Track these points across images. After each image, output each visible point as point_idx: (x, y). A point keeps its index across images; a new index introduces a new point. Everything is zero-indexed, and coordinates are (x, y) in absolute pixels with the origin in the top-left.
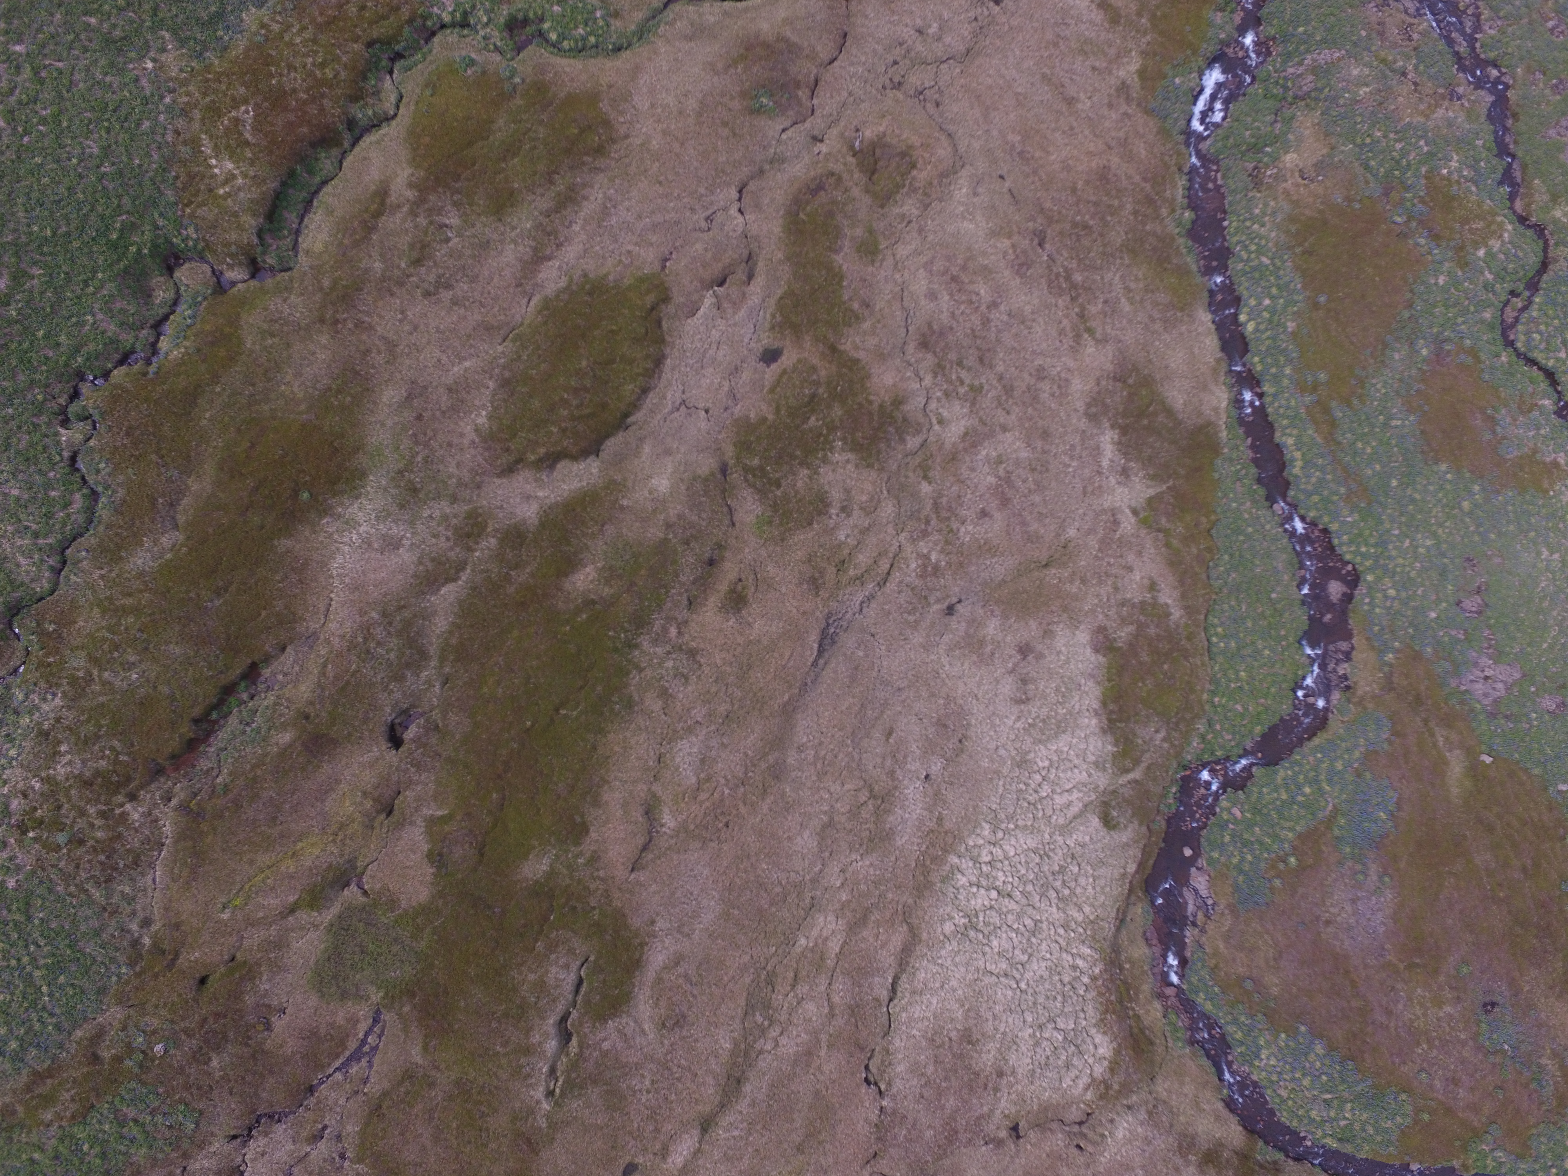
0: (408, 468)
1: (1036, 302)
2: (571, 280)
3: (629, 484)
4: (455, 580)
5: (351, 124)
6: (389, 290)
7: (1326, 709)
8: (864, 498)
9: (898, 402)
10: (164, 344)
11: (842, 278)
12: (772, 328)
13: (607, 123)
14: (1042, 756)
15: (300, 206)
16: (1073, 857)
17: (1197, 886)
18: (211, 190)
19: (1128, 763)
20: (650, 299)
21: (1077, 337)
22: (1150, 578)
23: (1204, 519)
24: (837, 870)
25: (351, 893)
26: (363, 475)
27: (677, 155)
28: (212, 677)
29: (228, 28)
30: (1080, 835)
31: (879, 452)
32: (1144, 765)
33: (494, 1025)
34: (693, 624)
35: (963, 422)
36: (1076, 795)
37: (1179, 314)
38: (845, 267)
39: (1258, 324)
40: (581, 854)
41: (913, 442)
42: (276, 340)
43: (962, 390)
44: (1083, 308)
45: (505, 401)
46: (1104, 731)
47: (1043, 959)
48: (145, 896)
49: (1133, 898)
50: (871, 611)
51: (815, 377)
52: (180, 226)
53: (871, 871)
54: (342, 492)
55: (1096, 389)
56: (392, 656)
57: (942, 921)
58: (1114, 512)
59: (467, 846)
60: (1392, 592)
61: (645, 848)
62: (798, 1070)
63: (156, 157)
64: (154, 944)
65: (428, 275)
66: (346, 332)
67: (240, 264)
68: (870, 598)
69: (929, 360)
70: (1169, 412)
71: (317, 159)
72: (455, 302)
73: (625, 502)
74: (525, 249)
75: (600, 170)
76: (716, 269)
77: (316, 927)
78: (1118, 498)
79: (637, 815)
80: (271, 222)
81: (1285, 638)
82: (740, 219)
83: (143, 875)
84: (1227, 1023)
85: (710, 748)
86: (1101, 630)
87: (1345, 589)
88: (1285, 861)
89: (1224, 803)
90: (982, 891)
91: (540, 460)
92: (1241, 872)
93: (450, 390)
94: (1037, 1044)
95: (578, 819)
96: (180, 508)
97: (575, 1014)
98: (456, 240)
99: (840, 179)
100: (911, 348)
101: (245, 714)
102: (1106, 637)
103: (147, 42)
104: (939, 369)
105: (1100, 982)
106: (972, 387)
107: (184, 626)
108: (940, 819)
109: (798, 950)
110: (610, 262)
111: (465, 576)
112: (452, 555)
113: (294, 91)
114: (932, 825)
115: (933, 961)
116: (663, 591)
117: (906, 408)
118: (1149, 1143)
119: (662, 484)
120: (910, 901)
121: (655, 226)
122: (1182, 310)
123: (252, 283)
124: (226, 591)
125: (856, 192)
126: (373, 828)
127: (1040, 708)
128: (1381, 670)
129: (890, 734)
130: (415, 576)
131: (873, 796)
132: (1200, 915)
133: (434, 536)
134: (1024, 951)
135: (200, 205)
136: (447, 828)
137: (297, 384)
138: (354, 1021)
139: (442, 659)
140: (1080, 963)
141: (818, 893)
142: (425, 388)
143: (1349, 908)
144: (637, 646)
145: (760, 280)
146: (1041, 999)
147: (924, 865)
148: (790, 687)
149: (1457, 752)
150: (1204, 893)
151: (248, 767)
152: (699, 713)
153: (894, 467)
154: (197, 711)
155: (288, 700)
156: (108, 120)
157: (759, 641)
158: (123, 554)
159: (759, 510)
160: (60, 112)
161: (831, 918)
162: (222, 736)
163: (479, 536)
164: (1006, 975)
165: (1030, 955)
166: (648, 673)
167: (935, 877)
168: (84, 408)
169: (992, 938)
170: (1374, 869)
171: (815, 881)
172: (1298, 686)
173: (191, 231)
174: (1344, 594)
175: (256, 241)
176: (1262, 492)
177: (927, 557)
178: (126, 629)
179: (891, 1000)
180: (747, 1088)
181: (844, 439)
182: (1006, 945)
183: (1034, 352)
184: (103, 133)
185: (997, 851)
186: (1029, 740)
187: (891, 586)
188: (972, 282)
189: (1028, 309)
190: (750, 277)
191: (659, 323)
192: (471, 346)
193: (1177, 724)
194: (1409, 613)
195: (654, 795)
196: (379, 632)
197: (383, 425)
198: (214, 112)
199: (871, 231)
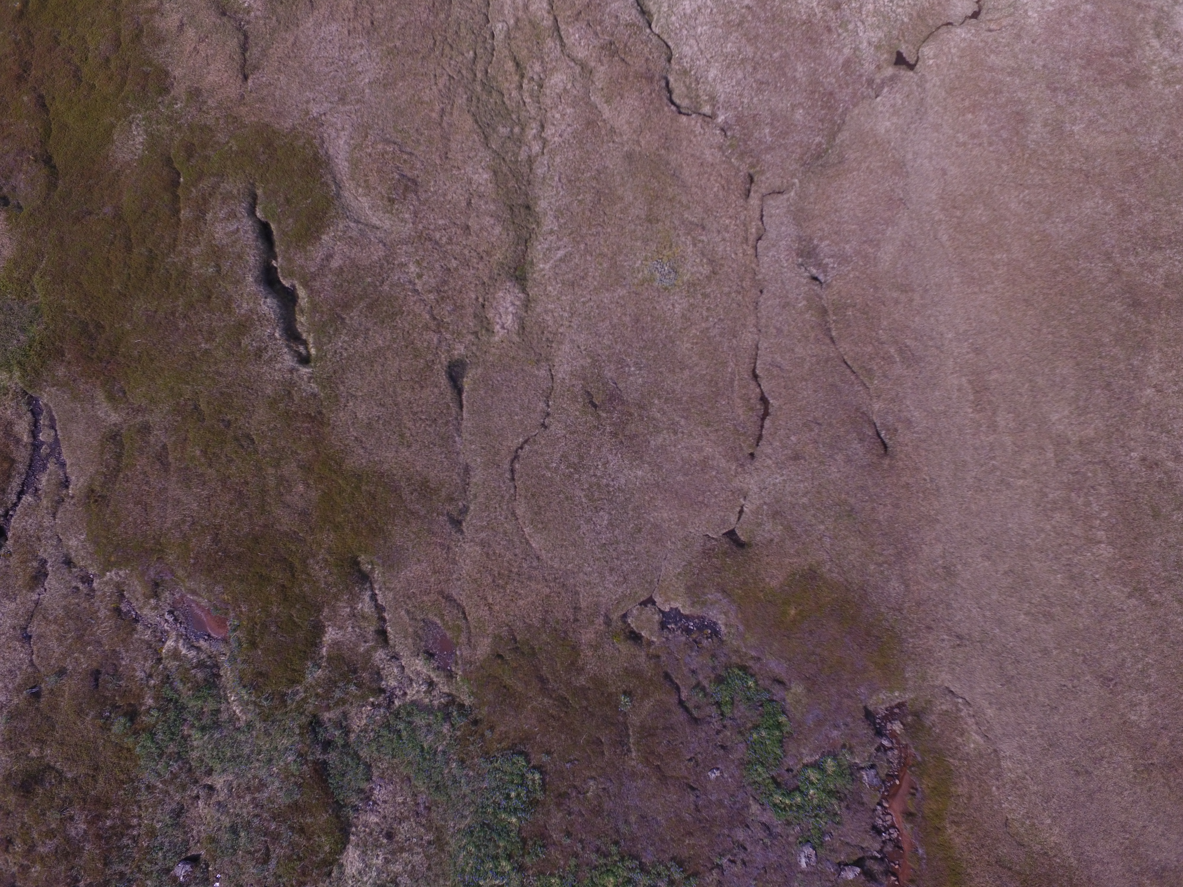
40: (175, 99)
59: (26, 166)
95: (148, 69)
109: (502, 38)
180: (542, 206)
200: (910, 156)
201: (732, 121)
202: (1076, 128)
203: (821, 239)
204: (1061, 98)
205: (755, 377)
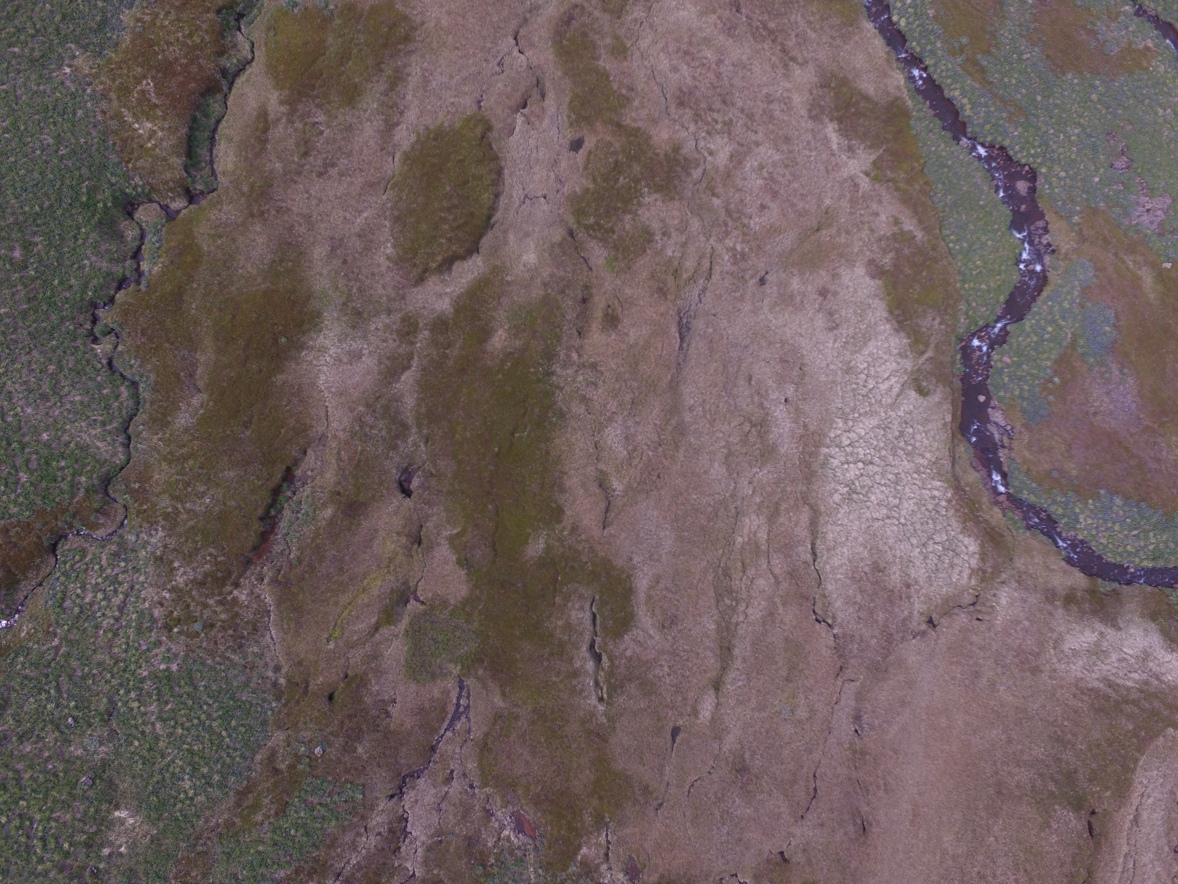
0: (349, 299)
1: (748, 51)
2: (418, 134)
3: (508, 264)
4: (409, 367)
5: (224, 72)
6: (293, 180)
7: (1043, 271)
8: (676, 222)
9: (677, 149)
10: (145, 266)
11: (608, 76)
12: (571, 125)
13: (405, 18)
14: (860, 361)
15: (207, 143)
16: (906, 423)
17: (996, 420)
18: (142, 146)
19: (921, 347)
20: (479, 131)
21: (786, 66)
22: (893, 216)
23: (916, 164)
24: (746, 483)
25: (412, 606)
26: (319, 314)
27: (463, 26)
28: (262, 485)
29: (113, 29)
30: (906, 407)
31: (675, 187)
32: (932, 346)
33: (545, 664)
34: (587, 347)
35: (727, 149)
36: (893, 380)
37: (850, 29)
38: (607, 67)
39: (907, 19)
40: (564, 528)
41: (696, 174)
42: (224, 239)
43: (719, 127)
44: (782, 45)
45: (401, 232)
46: (897, 331)
47: (910, 498)
48: (270, 651)
49: (956, 441)
50: (708, 298)
51: (612, 149)
52: (128, 178)
53: (770, 476)
54: (309, 330)
55: (811, 97)
56: (384, 433)
57: (831, 495)
58: (852, 178)
59: (483, 547)
60: (1063, 174)
61: (607, 510)
62: (768, 627)
63: (94, 134)
64: (289, 681)
65: (316, 161)
66: (271, 218)
67: (179, 195)
68: (704, 290)
69: (688, 113)
70: (866, 98)
71: (208, 105)
72: (341, 174)
73: (509, 278)
74: (378, 123)
75: (410, 52)
76: (518, 97)
77: (397, 636)
78: (852, 168)
79: (594, 488)
80: (191, 159)
81: (998, 230)
82: (523, 57)
83: (263, 636)
84: (1050, 505)
85: (629, 428)
86: (871, 262)
87: (1029, 184)
88: (1051, 382)
89: (995, 356)
90: (852, 465)
91: (440, 265)
92: (1023, 399)
93: (359, 236)
94: (926, 558)
95: (554, 505)
96: (197, 377)
97: (598, 640)
98: (327, 131)
99: (583, 8)
100: (673, 109)
101: (294, 506)
102: (876, 266)
103: (60, 54)
104: (697, 117)
105: (954, 502)
106: (724, 123)
107: (230, 456)
108: (805, 426)
109: (739, 546)
110: (441, 115)
111: (415, 363)
112: (401, 350)
113: (176, 59)
114: (800, 431)
115: (835, 523)
116: (558, 330)
117: (684, 151)
118: (1025, 601)
119: (530, 258)
120: (804, 488)
121: (464, 81)
122: (851, 25)
123: (192, 207)
124: (251, 423)
125: (597, 13)
126: (412, 556)
127: (848, 329)
128: (1072, 231)
129: (750, 379)
130: (380, 373)
131: (754, 425)
132: (1005, 440)
133: (384, 341)
134: (895, 497)
135: (137, 160)
136: (464, 539)
137: (249, 265)
138: (446, 692)
139: (419, 426)
140: (936, 493)
141: (739, 503)
142: (342, 240)
143: (1106, 399)
144: (553, 373)
145: (551, 96)
146: (918, 526)
147: (805, 461)
148: (669, 369)
149: (1144, 268)
150: (1003, 423)
151: (309, 541)
152: (612, 406)
153: (690, 194)
154: (260, 512)
155: (320, 487)
156: (51, 117)
157: (637, 344)
158: (169, 419)
159: (605, 254)
160: (16, 121)
161: (754, 517)
162: (283, 525)
163: (415, 331)
164: (888, 517)
165: (900, 499)
166: (567, 389)
167: (815, 466)
168: (106, 325)
169: (870, 495)
170: (1114, 368)
171: (732, 496)
172: (1018, 261)
173: (137, 179)
174: (1029, 188)
175: (185, 175)
176: (949, 135)
177: (734, 249)
178: (190, 469)
179: (814, 561)
180: (736, 652)
181: (648, 186)
182: (882, 497)
183: (759, 85)
184: (52, 127)
185: (852, 435)
186: (848, 353)
187: (716, 277)
188: (699, 51)
189: (744, 58)
190: (543, 96)
191: (490, 145)
192: (364, 201)
193: (945, 310)
194: (1079, 184)
195: (601, 471)
196: (369, 419)
197: (321, 275)
198: (124, 91)
199: (617, 38)
200: (919, 679)
201: (841, 635)
202: (1001, 688)
203: (865, 713)
204: (999, 670)
205: (815, 776)
